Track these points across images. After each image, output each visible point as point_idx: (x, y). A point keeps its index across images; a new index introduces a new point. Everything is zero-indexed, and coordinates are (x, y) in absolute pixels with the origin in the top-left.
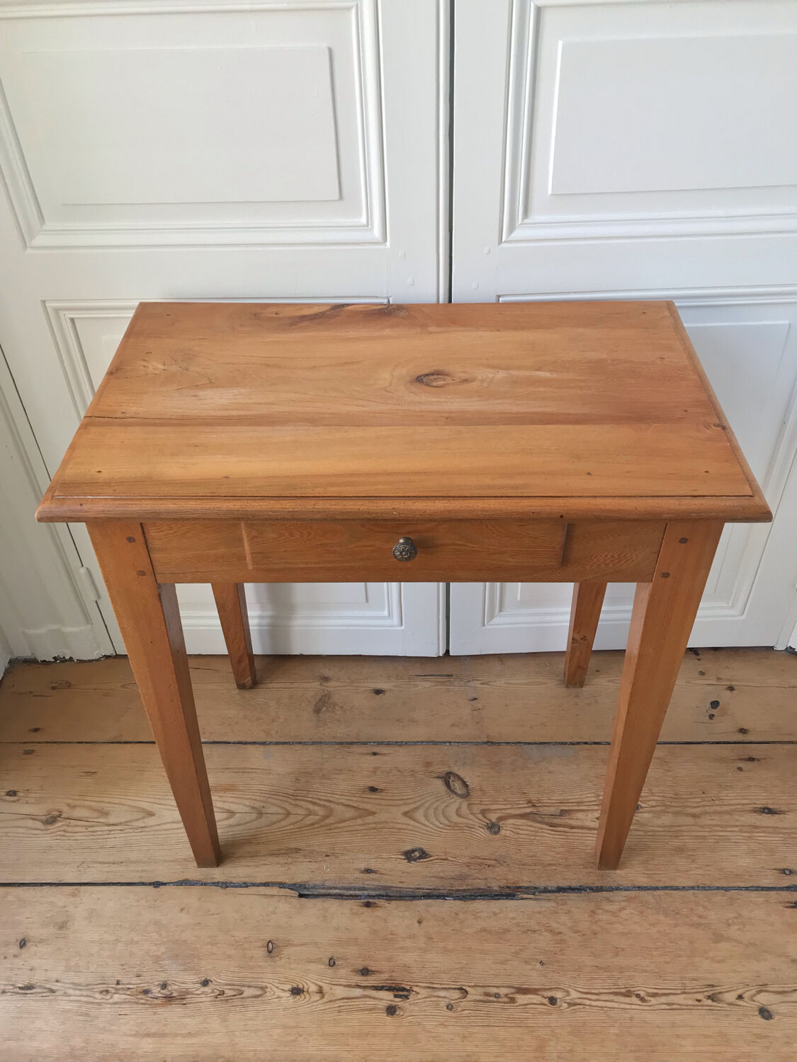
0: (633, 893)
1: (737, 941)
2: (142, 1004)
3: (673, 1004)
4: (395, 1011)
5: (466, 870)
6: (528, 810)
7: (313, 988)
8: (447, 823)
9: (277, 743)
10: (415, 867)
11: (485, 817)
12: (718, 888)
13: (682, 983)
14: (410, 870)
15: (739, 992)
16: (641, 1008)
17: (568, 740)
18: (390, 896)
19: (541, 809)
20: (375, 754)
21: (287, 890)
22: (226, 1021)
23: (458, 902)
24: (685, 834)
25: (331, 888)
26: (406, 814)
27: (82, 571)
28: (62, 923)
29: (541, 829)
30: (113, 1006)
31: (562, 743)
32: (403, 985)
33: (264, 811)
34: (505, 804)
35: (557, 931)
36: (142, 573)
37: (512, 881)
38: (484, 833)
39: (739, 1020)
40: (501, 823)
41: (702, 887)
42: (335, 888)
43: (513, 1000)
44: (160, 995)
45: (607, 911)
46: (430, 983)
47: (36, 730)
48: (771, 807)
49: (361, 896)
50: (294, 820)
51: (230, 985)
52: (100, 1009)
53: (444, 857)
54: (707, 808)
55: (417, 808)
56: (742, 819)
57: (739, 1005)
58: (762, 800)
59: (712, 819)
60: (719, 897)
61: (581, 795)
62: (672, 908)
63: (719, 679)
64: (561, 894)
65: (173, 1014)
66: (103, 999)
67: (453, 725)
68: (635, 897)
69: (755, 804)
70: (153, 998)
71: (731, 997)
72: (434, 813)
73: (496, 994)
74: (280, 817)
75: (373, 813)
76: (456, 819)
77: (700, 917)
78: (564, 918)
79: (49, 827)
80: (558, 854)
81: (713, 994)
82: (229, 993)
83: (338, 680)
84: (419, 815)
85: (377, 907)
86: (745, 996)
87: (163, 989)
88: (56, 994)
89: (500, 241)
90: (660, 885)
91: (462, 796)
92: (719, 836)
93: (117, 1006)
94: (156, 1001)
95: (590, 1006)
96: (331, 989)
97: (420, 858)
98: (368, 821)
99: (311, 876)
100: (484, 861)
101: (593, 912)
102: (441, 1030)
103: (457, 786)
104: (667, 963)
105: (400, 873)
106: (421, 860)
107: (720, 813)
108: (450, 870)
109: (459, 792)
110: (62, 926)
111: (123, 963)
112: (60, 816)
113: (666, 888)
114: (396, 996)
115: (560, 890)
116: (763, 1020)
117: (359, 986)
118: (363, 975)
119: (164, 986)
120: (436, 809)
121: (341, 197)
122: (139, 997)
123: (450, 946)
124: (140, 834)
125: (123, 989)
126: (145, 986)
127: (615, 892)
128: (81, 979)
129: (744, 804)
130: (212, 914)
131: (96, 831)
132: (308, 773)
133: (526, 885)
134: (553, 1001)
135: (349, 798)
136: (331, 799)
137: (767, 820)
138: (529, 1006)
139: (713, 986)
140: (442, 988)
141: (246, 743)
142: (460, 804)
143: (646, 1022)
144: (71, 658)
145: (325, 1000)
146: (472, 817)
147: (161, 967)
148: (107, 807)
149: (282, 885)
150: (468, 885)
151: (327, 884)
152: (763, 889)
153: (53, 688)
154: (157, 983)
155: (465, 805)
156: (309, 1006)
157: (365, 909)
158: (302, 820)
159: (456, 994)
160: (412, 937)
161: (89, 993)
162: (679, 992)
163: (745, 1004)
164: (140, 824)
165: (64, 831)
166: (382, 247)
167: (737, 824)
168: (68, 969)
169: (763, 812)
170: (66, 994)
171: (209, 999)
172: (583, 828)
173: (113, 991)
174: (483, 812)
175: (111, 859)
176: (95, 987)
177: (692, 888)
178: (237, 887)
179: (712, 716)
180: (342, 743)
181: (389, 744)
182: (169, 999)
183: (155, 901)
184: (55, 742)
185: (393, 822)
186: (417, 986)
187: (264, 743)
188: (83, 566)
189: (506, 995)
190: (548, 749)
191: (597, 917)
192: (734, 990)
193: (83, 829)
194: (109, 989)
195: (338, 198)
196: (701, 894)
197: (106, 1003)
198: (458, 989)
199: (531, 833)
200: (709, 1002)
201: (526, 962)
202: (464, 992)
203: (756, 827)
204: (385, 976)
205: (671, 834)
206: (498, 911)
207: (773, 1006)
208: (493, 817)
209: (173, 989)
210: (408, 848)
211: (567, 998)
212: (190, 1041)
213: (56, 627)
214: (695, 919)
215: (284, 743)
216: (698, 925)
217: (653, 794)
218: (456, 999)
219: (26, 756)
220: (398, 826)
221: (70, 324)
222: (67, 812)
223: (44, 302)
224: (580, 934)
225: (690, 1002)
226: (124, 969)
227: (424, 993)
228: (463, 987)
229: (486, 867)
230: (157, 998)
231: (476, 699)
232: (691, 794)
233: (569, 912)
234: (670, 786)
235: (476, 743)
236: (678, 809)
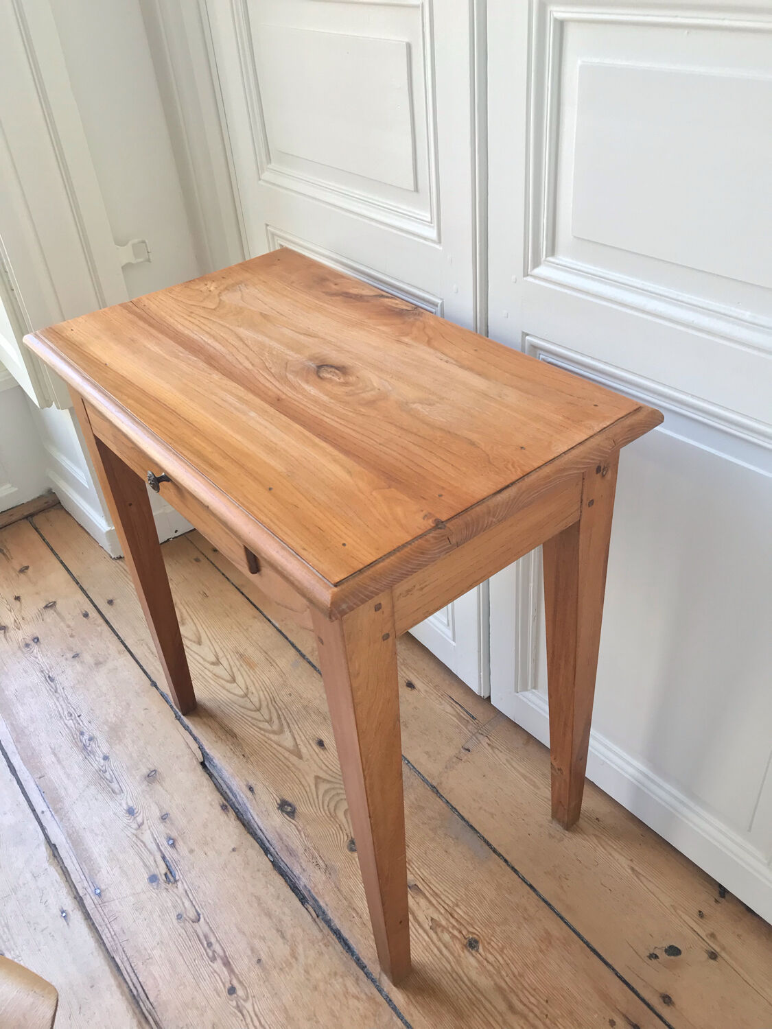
0: (380, 999)
2: (73, 737)
4: (154, 882)
5: (301, 851)
7: (139, 819)
8: (332, 810)
9: (310, 663)
10: (277, 815)
14: (272, 814)
17: (494, 845)
18: (241, 818)
21: (200, 753)
22: (88, 787)
23: (270, 865)
24: (483, 1010)
26: (317, 778)
28: (100, 662)
31: (487, 842)
32: (177, 873)
33: (249, 695)
35: (297, 955)
37: (316, 891)
38: (344, 841)
42: (223, 779)
44: (84, 742)
45: (345, 986)
46: (191, 890)
49: (228, 798)
50: (256, 716)
51: (113, 772)
52: (58, 720)
53: (300, 828)
54: (531, 1015)
55: (329, 782)
61: (445, 890)
63: (713, 936)
64: (334, 937)
65: (76, 757)
66: (65, 716)
67: (427, 753)
68: (376, 1003)
72: (333, 795)
73: (211, 943)
74: (252, 707)
75: (300, 757)
76: (339, 813)
78: (312, 953)
82: (107, 775)
84: (324, 787)
85: (227, 814)
88: (55, 694)
93: (65, 726)
94: (79, 743)
95: (247, 1024)
96: (146, 831)
97: (288, 813)
98: (291, 759)
99: (220, 757)
100: (319, 858)
101: (336, 974)
102: (159, 922)
105: (264, 810)
106: (286, 815)
108: (293, 840)
110: (98, 664)
111: (93, 708)
114: (166, 875)
115: (336, 933)
117: (158, 846)
118: (169, 842)
119: (91, 739)
120: (338, 794)
121: (416, 190)
122: (77, 732)
125: (77, 721)
126: (85, 730)
128: (71, 698)
130: (153, 727)
132: (300, 696)
133: (321, 904)
134: (232, 991)
135: (301, 734)
136: (291, 725)
138: (216, 975)
140: (191, 901)
141: (295, 647)
145: (136, 832)
146: (351, 822)
147: (102, 729)
149: (201, 746)
150: (289, 861)
151: (223, 772)
154: (91, 734)
156: (125, 825)
157: (220, 808)
158: (260, 721)
159: (192, 914)
160: (219, 853)
161: (65, 708)
164: (189, 644)
166: (437, 246)
168: (74, 687)
170: (58, 699)
171: (97, 768)
173: (73, 718)
176: (70, 707)
178: (182, 724)
179: (653, 956)
182: (85, 748)
183: (142, 691)
185: (303, 775)
186: (182, 883)
187: (303, 656)
189: (214, 952)
190: (470, 835)
191: (333, 980)
194: (73, 715)
195: (412, 188)
197: (63, 720)
198: (198, 913)
201: (252, 949)
202: (198, 919)
204: (175, 856)
205: (471, 995)
206: (281, 897)
209: (92, 745)
210: (290, 799)
211: (242, 1001)
212: (64, 777)
215: (313, 666)
217: (501, 951)
218: (188, 917)
219: (194, 562)
220: (302, 780)
223: (266, 225)
224: (307, 976)
226: (90, 712)
227: (180, 891)
228: (201, 916)
229: (315, 863)
230: (81, 741)
231: (469, 751)
232: (534, 990)
233: (321, 954)
234: (526, 965)
235: (425, 780)
236: (503, 985)
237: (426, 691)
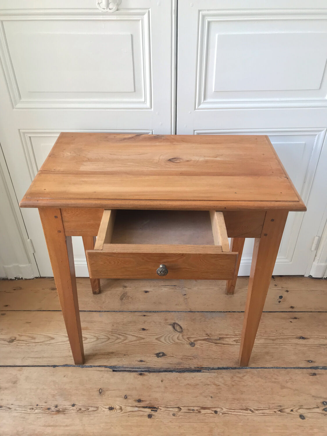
1: (290, 388)
2: (47, 414)
3: (265, 413)
4: (152, 416)
5: (181, 361)
6: (206, 338)
7: (118, 407)
8: (174, 342)
9: (105, 311)
10: (160, 360)
11: (189, 340)
12: (282, 368)
13: (268, 405)
14: (158, 361)
15: (291, 409)
16: (252, 415)
17: (223, 311)
18: (150, 371)
19: (211, 337)
20: (144, 316)
21: (108, 368)
22: (82, 420)
23: (178, 374)
24: (269, 347)
25: (126, 368)
26: (157, 339)
27: (29, 240)
28: (15, 381)
29: (211, 345)
30: (35, 414)
31: (220, 312)
32: (155, 406)
33: (99, 337)
34: (197, 335)
35: (218, 385)
37: (199, 365)
38: (188, 346)
39: (292, 420)
40: (195, 343)
41: (276, 367)
42: (128, 368)
43: (200, 412)
44: (54, 410)
45: (238, 377)
46: (166, 405)
47: (7, 306)
48: (303, 336)
49: (138, 371)
50: (111, 341)
51: (84, 406)
52: (29, 416)
53: (172, 356)
54: (278, 337)
55: (161, 337)
56: (292, 341)
57: (292, 414)
58: (300, 334)
59: (280, 341)
60: (283, 371)
61: (228, 332)
62: (264, 376)
63: (282, 288)
64: (220, 370)
65: (60, 418)
66: (30, 412)
67: (176, 305)
68: (249, 372)
69: (297, 335)
70: (52, 411)
71: (288, 410)
72: (168, 339)
73: (193, 409)
74: (106, 340)
75: (143, 339)
76: (177, 341)
77: (275, 379)
78: (220, 380)
79: (11, 344)
80: (218, 354)
81: (281, 409)
82: (83, 409)
83: (130, 287)
84: (162, 339)
85: (145, 375)
86: (294, 410)
87: (56, 408)
88: (12, 409)
89: (195, 109)
90: (259, 366)
91: (179, 332)
92: (283, 348)
93: (37, 414)
94: (53, 413)
95: (231, 414)
96: (125, 408)
97: (162, 356)
98: (141, 342)
99: (118, 363)
100: (188, 357)
101: (232, 377)
102: (170, 424)
103: (178, 328)
104: (262, 397)
105: (154, 362)
107: (283, 339)
108: (175, 361)
109: (178, 331)
110: (15, 383)
111: (39, 397)
112: (15, 339)
113: (262, 368)
114: (152, 410)
115: (219, 368)
116: (301, 420)
117: (137, 407)
118: (138, 402)
119: (56, 406)
120: (169, 337)
121: (135, 91)
122: (46, 411)
123: (174, 391)
124: (48, 346)
125: (39, 408)
126: (49, 407)
127: (241, 369)
128: (22, 404)
129: (292, 335)
130: (77, 378)
131: (30, 345)
132: (117, 323)
133: (206, 366)
134: (216, 412)
135: (134, 333)
136: (127, 333)
137: (302, 341)
138: (206, 414)
139: (281, 406)
140: (171, 407)
141: (92, 311)
142: (179, 335)
143: (254, 421)
144: (22, 278)
145: (123, 412)
146: (183, 340)
147: (55, 399)
148: (35, 336)
149: (106, 367)
150: (182, 367)
151: (124, 366)
152: (301, 368)
153: (14, 290)
154: (53, 405)
155: (181, 335)
156: (116, 414)
157: (140, 376)
158: (115, 341)
159: (177, 410)
160: (159, 387)
161: (25, 409)
162: (267, 408)
163: (294, 413)
164: (48, 342)
165: (17, 345)
166: (150, 110)
167: (290, 343)
168: (17, 400)
169: (300, 338)
170: (15, 410)
171: (75, 412)
172: (228, 344)
173: (35, 408)
174: (188, 338)
175: (36, 356)
176: (28, 407)
177: (272, 368)
178: (87, 367)
179: (280, 302)
180: (131, 312)
181: (150, 312)
182: (58, 412)
183: (54, 373)
184: (14, 311)
185: (151, 342)
186: (160, 406)
187: (100, 311)
188: (29, 238)
189: (197, 410)
190: (214, 314)
191: (234, 379)
192: (290, 408)
193: (25, 345)
194: (33, 408)
195: (133, 91)
196: (276, 370)
197: (32, 413)
198: (177, 407)
199: (208, 346)
200: (279, 413)
201: (206, 397)
202: (180, 409)
203: (297, 344)
204: (148, 402)
205: (263, 347)
206: (194, 377)
207: (305, 414)
208: (192, 340)
209: (60, 408)
210: (158, 352)
211: (222, 411)
212: (67, 428)
213: (17, 264)
214: (273, 380)
215: (108, 311)
216: (274, 382)
218: (177, 412)
219: (2, 316)
220: (153, 344)
221: (29, 139)
222: (18, 338)
223: (19, 130)
224: (227, 386)
225: (272, 413)
226: (40, 400)
227: (163, 409)
228: (180, 407)
229: (189, 360)
230: (53, 411)
231: (186, 295)
232: (272, 331)
233: (223, 377)
234: (263, 328)
235: (186, 312)
236: (266, 337)
237: (153, 290)
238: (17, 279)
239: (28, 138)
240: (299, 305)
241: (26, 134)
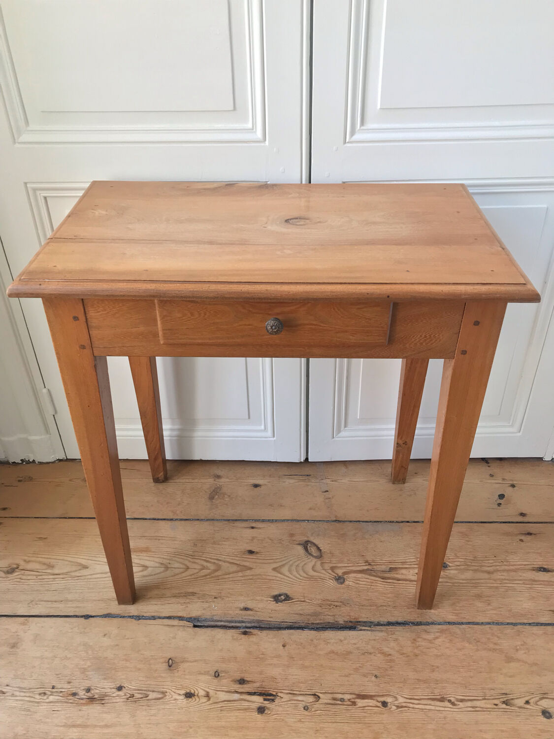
0: (444, 627)
1: (523, 661)
2: (71, 703)
3: (476, 707)
4: (264, 711)
5: (319, 609)
6: (366, 568)
7: (202, 693)
8: (305, 575)
9: (181, 520)
10: (281, 606)
11: (334, 572)
12: (508, 624)
13: (483, 692)
14: (277, 608)
15: (527, 699)
16: (452, 710)
17: (395, 520)
18: (262, 628)
19: (375, 567)
20: (253, 528)
21: (185, 622)
22: (134, 716)
23: (313, 632)
24: (483, 585)
25: (218, 621)
26: (274, 569)
27: (45, 391)
28: (14, 644)
29: (375, 580)
30: (49, 704)
31: (391, 522)
32: (270, 692)
33: (169, 566)
34: (348, 563)
35: (388, 653)
36: (83, 347)
37: (353, 617)
38: (332, 583)
39: (527, 719)
40: (345, 576)
41: (496, 623)
42: (221, 621)
43: (354, 703)
44: (85, 697)
45: (425, 639)
46: (291, 690)
47: (4, 509)
48: (546, 567)
49: (240, 627)
50: (191, 573)
51: (138, 690)
52: (38, 706)
53: (303, 600)
54: (498, 567)
55: (283, 565)
56: (524, 575)
57: (527, 708)
58: (539, 562)
59: (502, 575)
60: (509, 630)
61: (404, 557)
62: (474, 638)
63: (504, 479)
64: (391, 627)
65: (94, 710)
66: (41, 699)
67: (310, 509)
68: (446, 630)
69: (534, 565)
70: (79, 699)
71: (520, 702)
72: (296, 569)
73: (341, 699)
74: (181, 570)
75: (250, 569)
76: (312, 573)
77: (495, 644)
78: (392, 644)
79: (10, 576)
80: (388, 598)
81: (506, 700)
82: (137, 696)
83: (227, 478)
84: (285, 570)
85: (252, 635)
86: (531, 701)
87: (87, 692)
88: (6, 695)
89: (345, 142)
90: (464, 621)
91: (316, 557)
92: (508, 587)
93: (52, 704)
94: (82, 701)
95: (413, 708)
96: (216, 694)
97: (285, 600)
98: (247, 574)
99: (203, 612)
100: (333, 603)
101: (414, 640)
102: (299, 725)
103: (313, 550)
104: (471, 677)
105: (270, 611)
106: (286, 602)
107: (508, 571)
108: (308, 609)
109: (314, 555)
110: (14, 646)
111: (57, 673)
112: (17, 568)
113: (469, 623)
114: (265, 700)
115: (389, 624)
116: (545, 719)
117: (237, 692)
118: (240, 683)
119: (88, 690)
120: (297, 566)
121: (235, 109)
122: (69, 698)
123: (307, 663)
124: (77, 581)
125: (57, 692)
126: (74, 690)
127: (430, 625)
128: (25, 684)
129: (525, 565)
130: (128, 639)
131: (44, 579)
132: (203, 540)
133: (365, 620)
134: (385, 704)
135: (233, 558)
136: (220, 558)
137: (542, 576)
138: (367, 708)
139: (506, 694)
140: (301, 694)
141: (158, 519)
142: (316, 562)
143: (455, 720)
144: (34, 460)
145: (211, 702)
146: (323, 572)
147: (87, 677)
148: (52, 562)
149: (181, 618)
150: (321, 620)
151: (215, 618)
152: (542, 624)
153: (19, 481)
154: (83, 688)
155: (319, 563)
156: (199, 706)
157: (243, 636)
158: (197, 573)
159: (311, 699)
160: (278, 656)
161: (31, 695)
162: (481, 698)
163: (531, 707)
164: (77, 574)
165: (20, 578)
166: (262, 144)
167: (520, 578)
168: (16, 677)
169: (540, 571)
170: (13, 695)
171: (122, 700)
172: (406, 580)
173: (49, 693)
174: (332, 569)
175: (54, 599)
176: (36, 690)
177: (489, 623)
178: (146, 619)
179: (499, 505)
180: (229, 520)
181: (263, 521)
182: (92, 700)
183: (85, 629)
184: (18, 517)
185: (265, 575)
186: (281, 692)
187: (172, 520)
188: (45, 387)
189: (349, 700)
190: (380, 525)
191: (418, 643)
192: (523, 697)
193: (35, 577)
194: (46, 692)
195: (232, 108)
196: (495, 627)
197: (43, 702)
198: (313, 695)
199: (368, 584)
200: (504, 706)
201: (365, 676)
202: (317, 697)
203: (535, 581)
204: (258, 685)
205: (472, 585)
206: (343, 639)
207: (552, 709)
208: (340, 572)
209: (95, 692)
210: (276, 593)
211: (396, 702)
212: (106, 731)
213: (23, 436)
214: (492, 646)
215: (186, 520)
216: (495, 650)
217: (458, 557)
218: (311, 702)
220: (268, 578)
221: (43, 201)
222: (23, 565)
223: (26, 184)
224: (405, 655)
225: (489, 706)
226: (58, 677)
227: (286, 697)
228: (317, 694)
229: (334, 607)
230: (82, 699)
231: (328, 491)
232: (486, 557)
233: (396, 640)
234: (470, 552)
235: (328, 521)
236: (476, 568)
237: (269, 482)
238: (24, 463)
239: (43, 199)
240: (535, 510)
241: (38, 193)
